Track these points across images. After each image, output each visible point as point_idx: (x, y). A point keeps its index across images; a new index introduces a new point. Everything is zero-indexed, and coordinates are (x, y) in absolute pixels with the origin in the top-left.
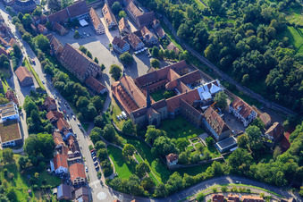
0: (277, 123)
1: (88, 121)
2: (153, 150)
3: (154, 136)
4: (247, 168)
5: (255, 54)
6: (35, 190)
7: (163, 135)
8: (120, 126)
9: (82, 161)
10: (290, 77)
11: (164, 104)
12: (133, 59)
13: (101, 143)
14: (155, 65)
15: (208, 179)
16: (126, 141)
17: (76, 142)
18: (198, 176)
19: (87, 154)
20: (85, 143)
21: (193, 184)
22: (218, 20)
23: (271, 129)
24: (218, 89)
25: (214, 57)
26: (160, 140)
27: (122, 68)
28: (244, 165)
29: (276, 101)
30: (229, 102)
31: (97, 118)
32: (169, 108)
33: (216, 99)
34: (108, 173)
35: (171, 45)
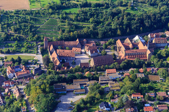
35: (102, 42)
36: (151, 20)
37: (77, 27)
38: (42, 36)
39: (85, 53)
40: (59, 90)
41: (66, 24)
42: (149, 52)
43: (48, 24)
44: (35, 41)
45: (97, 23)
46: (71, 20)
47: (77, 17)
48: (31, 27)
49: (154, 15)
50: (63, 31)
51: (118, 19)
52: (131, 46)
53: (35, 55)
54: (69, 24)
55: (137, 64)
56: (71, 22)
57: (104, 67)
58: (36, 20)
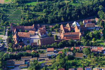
35: (50, 26)
36: (86, 10)
37: (34, 16)
38: (10, 22)
39: (38, 34)
40: (9, 65)
41: (27, 13)
42: (80, 34)
43: (15, 13)
44: (5, 25)
45: (48, 12)
46: (31, 10)
47: (35, 8)
48: (3, 16)
49: (88, 6)
50: (24, 19)
51: (63, 10)
52: (69, 29)
53: (3, 36)
54: (29, 14)
55: (70, 43)
56: (31, 12)
57: (46, 46)
58: (6, 11)
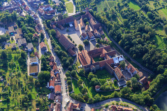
0: (145, 77)
1: (66, 67)
2: (90, 83)
3: (92, 77)
4: (128, 96)
5: (140, 46)
6: (39, 94)
7: (95, 77)
8: (79, 71)
9: (61, 84)
10: (153, 58)
11: (98, 63)
12: (89, 43)
13: (69, 77)
14: (97, 46)
15: (111, 98)
16: (80, 77)
17: (59, 76)
18: (107, 96)
19: (63, 81)
20: (63, 76)
21: (104, 100)
22: (126, 29)
23: (142, 79)
24: (122, 59)
25: (122, 45)
26: (94, 79)
27: (84, 46)
28: (127, 94)
29: (146, 67)
30: (126, 65)
31: (69, 67)
32: (100, 65)
33: (120, 63)
34: (71, 90)
